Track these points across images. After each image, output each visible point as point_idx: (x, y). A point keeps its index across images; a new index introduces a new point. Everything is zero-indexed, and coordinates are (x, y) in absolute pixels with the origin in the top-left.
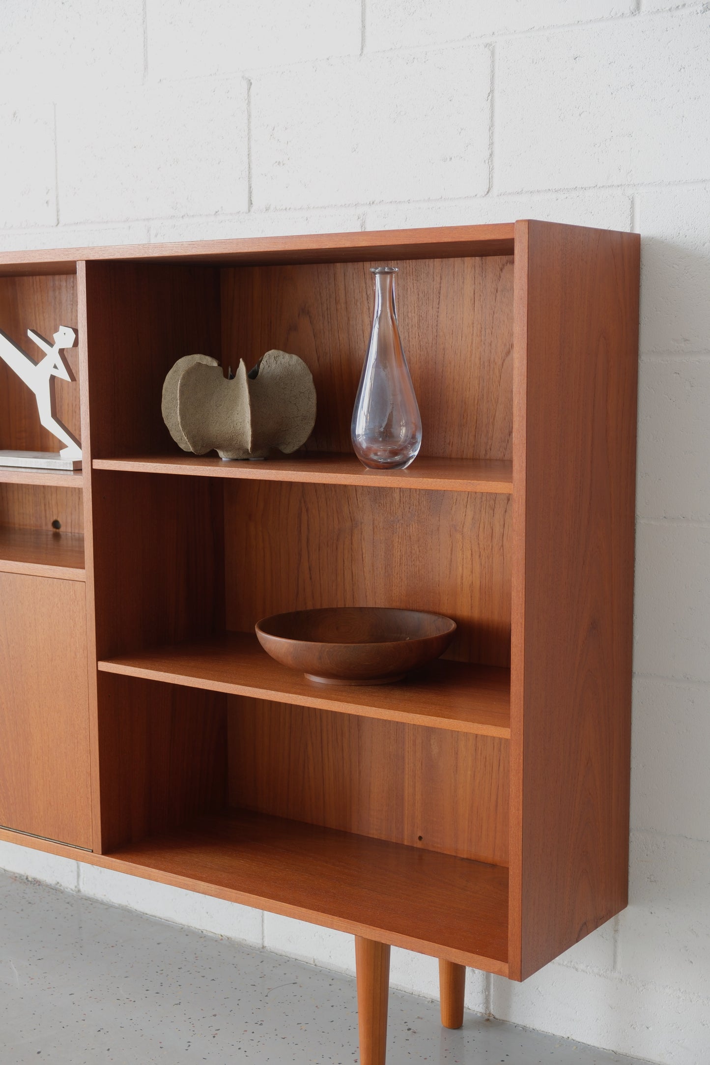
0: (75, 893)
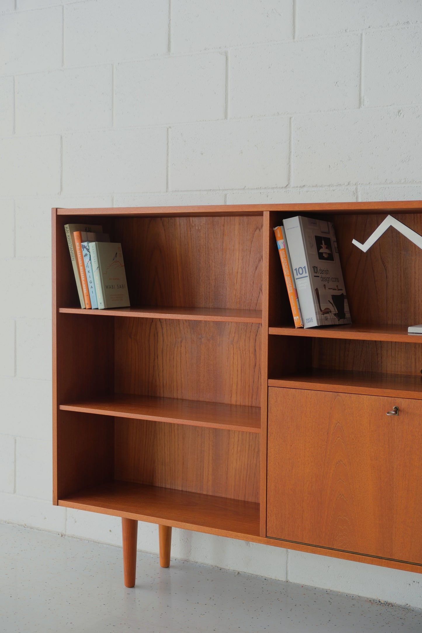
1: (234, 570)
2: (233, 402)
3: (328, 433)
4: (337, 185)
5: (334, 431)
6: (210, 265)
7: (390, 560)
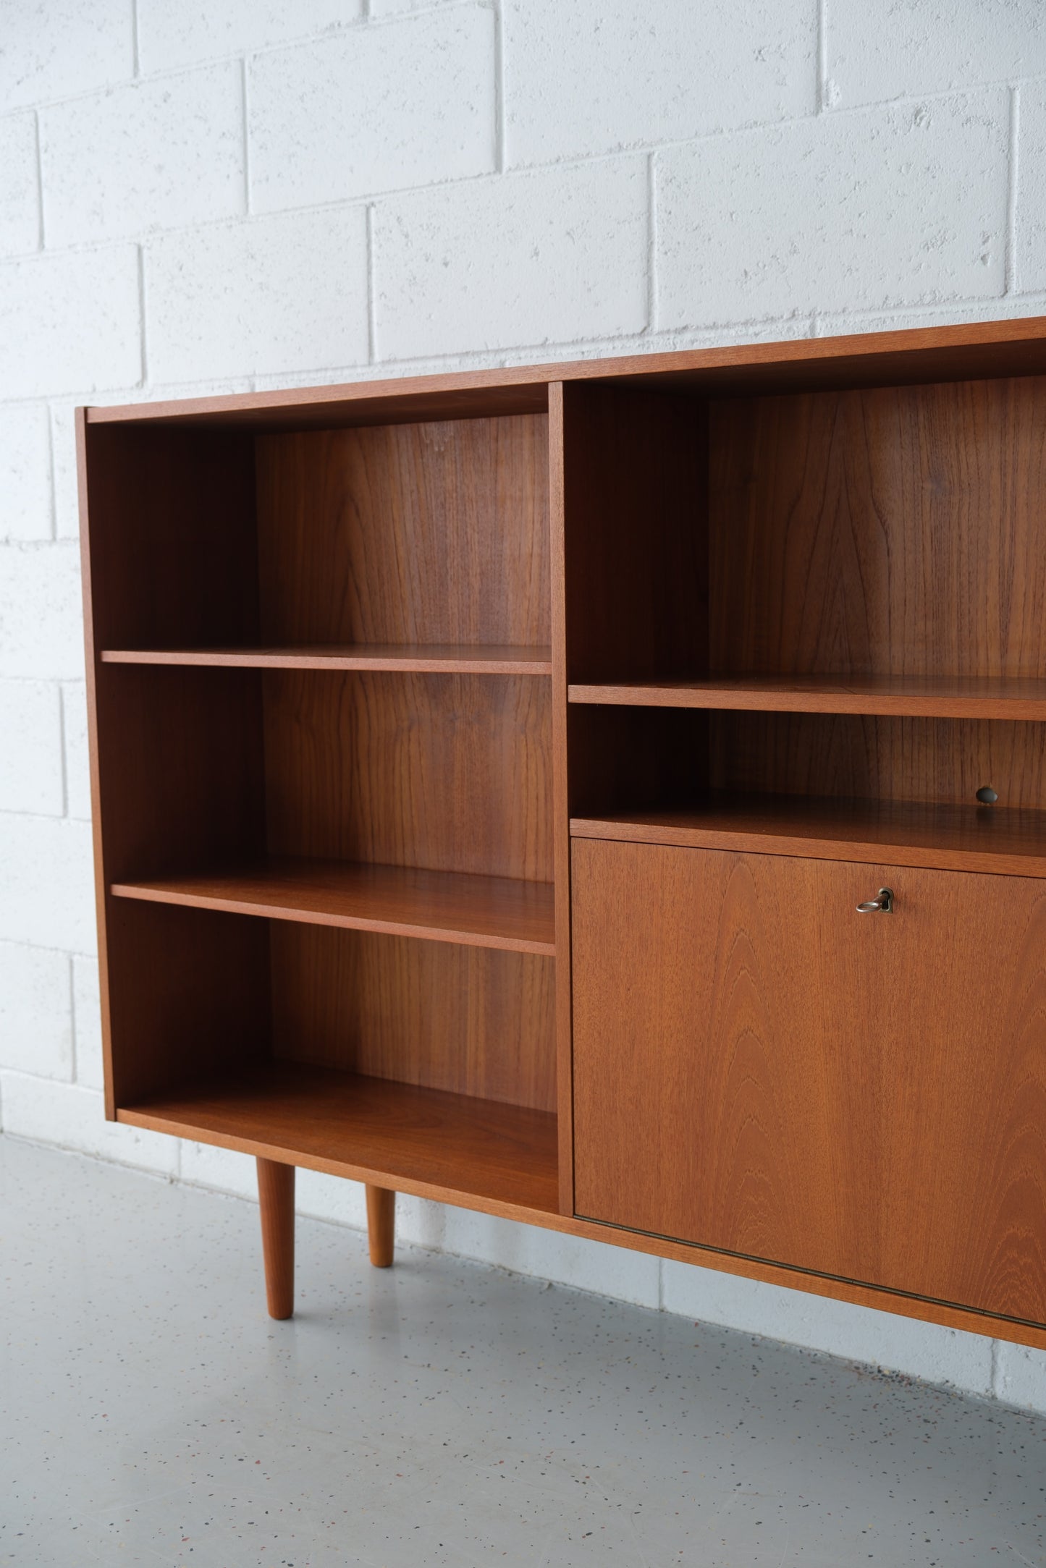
0: (987, 1400)
1: (541, 1278)
2: (530, 875)
3: (716, 958)
4: (765, 319)
5: (732, 952)
6: (469, 538)
7: (875, 1289)
